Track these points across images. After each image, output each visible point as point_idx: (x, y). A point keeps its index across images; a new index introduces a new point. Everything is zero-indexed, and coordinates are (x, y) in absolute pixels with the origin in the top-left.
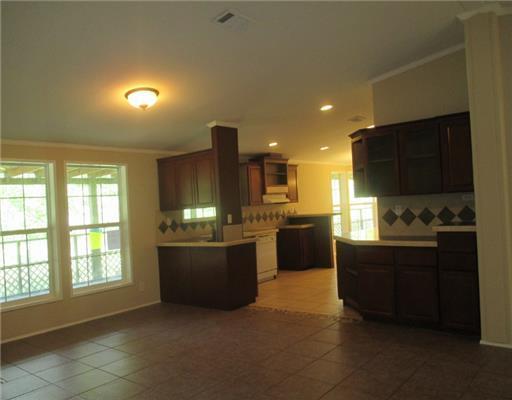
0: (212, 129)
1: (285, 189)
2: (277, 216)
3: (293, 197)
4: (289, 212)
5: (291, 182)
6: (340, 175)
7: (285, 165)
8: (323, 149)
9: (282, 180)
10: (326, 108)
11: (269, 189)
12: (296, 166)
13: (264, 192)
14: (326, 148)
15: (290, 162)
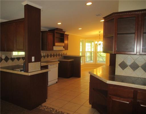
0: (25, 6)
1: (63, 44)
2: (59, 55)
3: (66, 47)
4: (64, 54)
5: (66, 42)
6: (83, 40)
7: (64, 34)
8: (79, 29)
9: (62, 41)
10: (89, 4)
11: (56, 44)
12: (68, 35)
13: (54, 45)
14: (81, 29)
15: (66, 33)
